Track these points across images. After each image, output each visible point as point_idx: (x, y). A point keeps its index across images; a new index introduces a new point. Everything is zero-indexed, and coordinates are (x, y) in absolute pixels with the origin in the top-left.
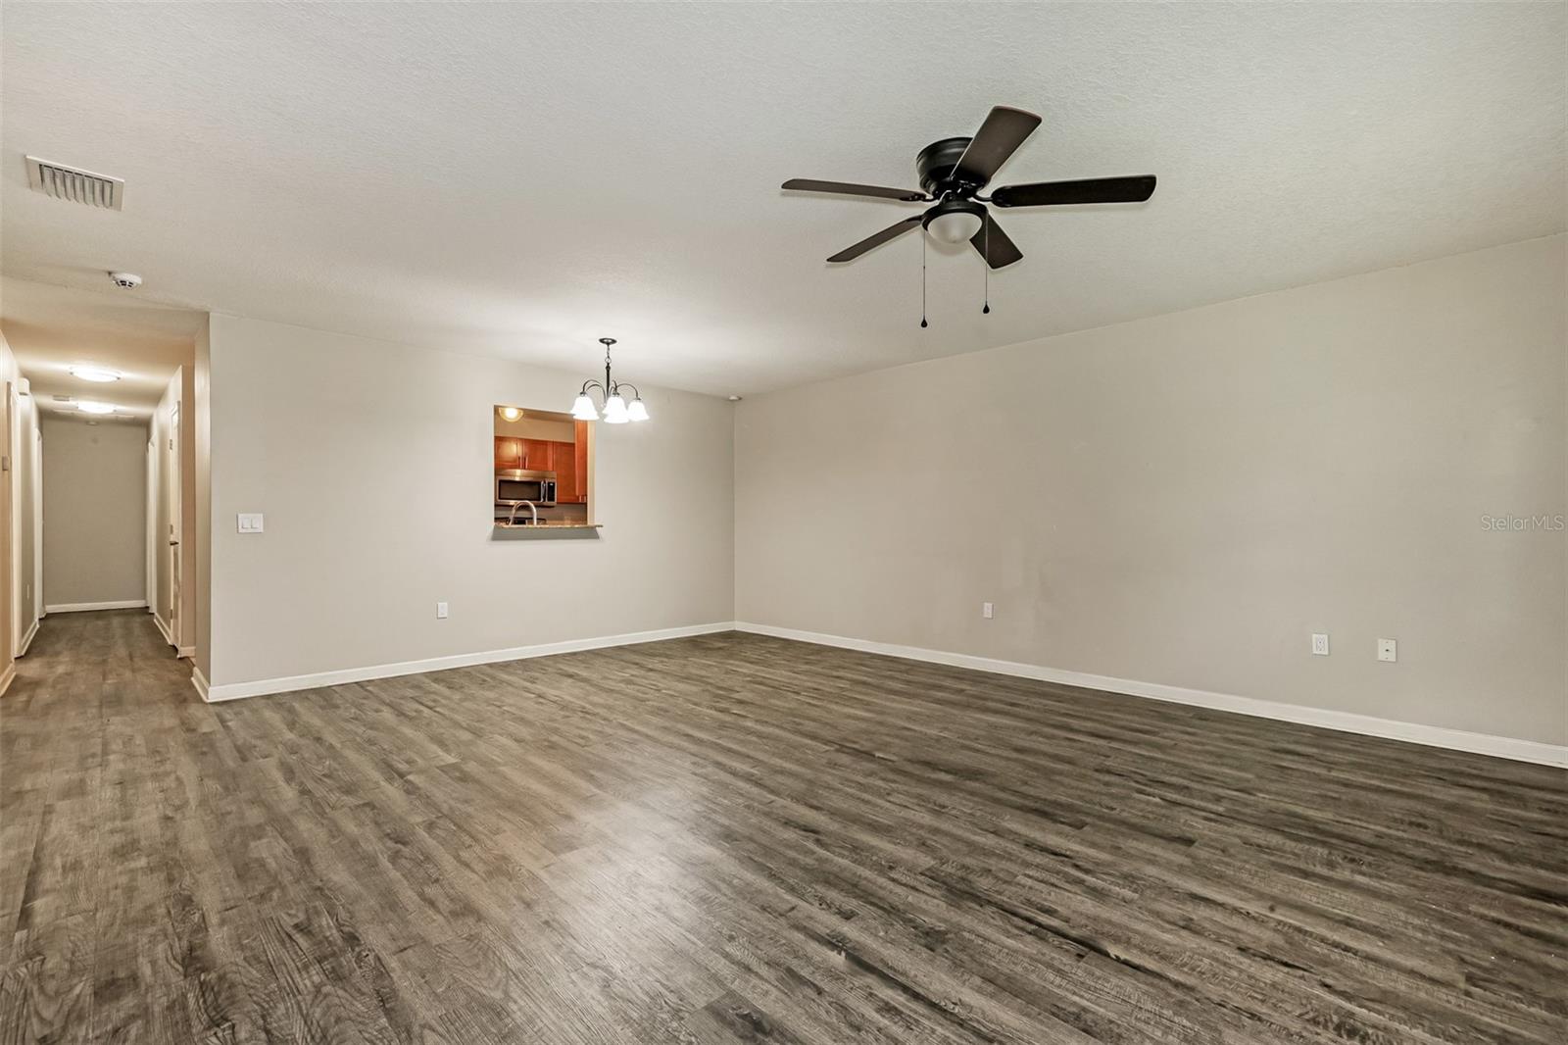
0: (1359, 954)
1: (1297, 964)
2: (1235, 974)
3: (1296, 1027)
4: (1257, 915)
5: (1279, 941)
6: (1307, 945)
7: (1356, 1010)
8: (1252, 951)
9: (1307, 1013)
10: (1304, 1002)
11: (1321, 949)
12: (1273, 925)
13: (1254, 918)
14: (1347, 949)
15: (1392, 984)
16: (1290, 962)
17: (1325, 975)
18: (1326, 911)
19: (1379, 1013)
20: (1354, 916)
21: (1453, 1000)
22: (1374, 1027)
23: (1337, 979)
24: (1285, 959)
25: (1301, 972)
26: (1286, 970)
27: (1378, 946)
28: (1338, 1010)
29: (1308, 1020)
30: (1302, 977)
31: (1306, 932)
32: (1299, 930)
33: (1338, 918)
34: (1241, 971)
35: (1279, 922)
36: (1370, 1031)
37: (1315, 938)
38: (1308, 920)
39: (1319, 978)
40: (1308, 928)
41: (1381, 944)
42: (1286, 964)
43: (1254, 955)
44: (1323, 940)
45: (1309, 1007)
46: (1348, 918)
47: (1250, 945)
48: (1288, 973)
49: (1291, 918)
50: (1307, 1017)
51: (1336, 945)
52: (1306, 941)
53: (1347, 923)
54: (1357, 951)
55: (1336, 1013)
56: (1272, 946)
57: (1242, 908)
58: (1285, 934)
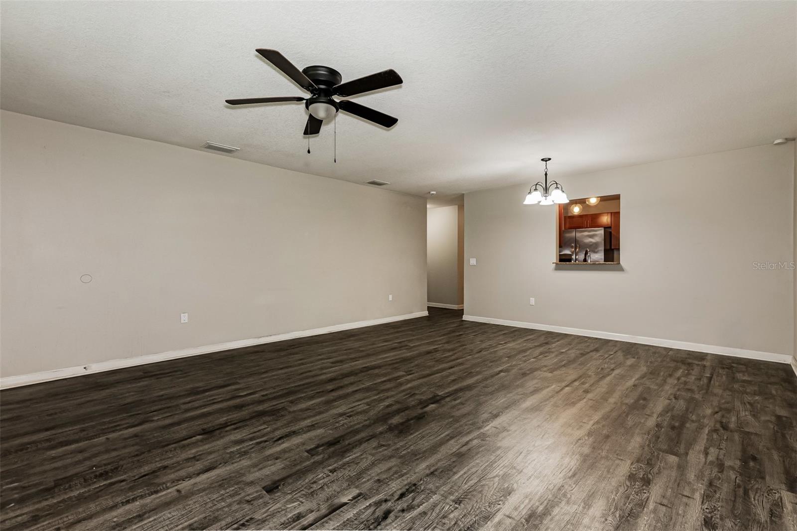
0: (121, 505)
1: (141, 479)
2: (157, 459)
3: (121, 463)
4: (180, 482)
5: (157, 481)
6: (145, 488)
7: (105, 483)
8: (162, 469)
9: (121, 468)
10: (126, 471)
11: (139, 492)
12: (168, 484)
13: (179, 480)
14: (128, 502)
15: (97, 503)
16: (144, 478)
17: (127, 484)
18: (157, 514)
19: (96, 488)
20: (140, 524)
21: (65, 519)
22: (95, 482)
23: (121, 486)
24: (147, 477)
25: (136, 477)
26: (142, 474)
27: (115, 517)
28: (111, 477)
29: (119, 467)
30: (134, 476)
31: (152, 494)
32: (156, 492)
33: (147, 515)
34: (156, 462)
35: (168, 488)
36: (95, 480)
37: (145, 495)
38: (158, 500)
39: (128, 481)
40: (154, 496)
41: (115, 520)
42: (145, 476)
43: (159, 469)
44: (142, 497)
45: (122, 470)
46: (142, 520)
47: (165, 471)
48: (141, 474)
49: (166, 494)
50: (121, 467)
51: (134, 500)
52: (148, 490)
53: (140, 517)
54: (123, 505)
55: (112, 476)
56: (157, 477)
57: (189, 480)
58: (159, 485)
